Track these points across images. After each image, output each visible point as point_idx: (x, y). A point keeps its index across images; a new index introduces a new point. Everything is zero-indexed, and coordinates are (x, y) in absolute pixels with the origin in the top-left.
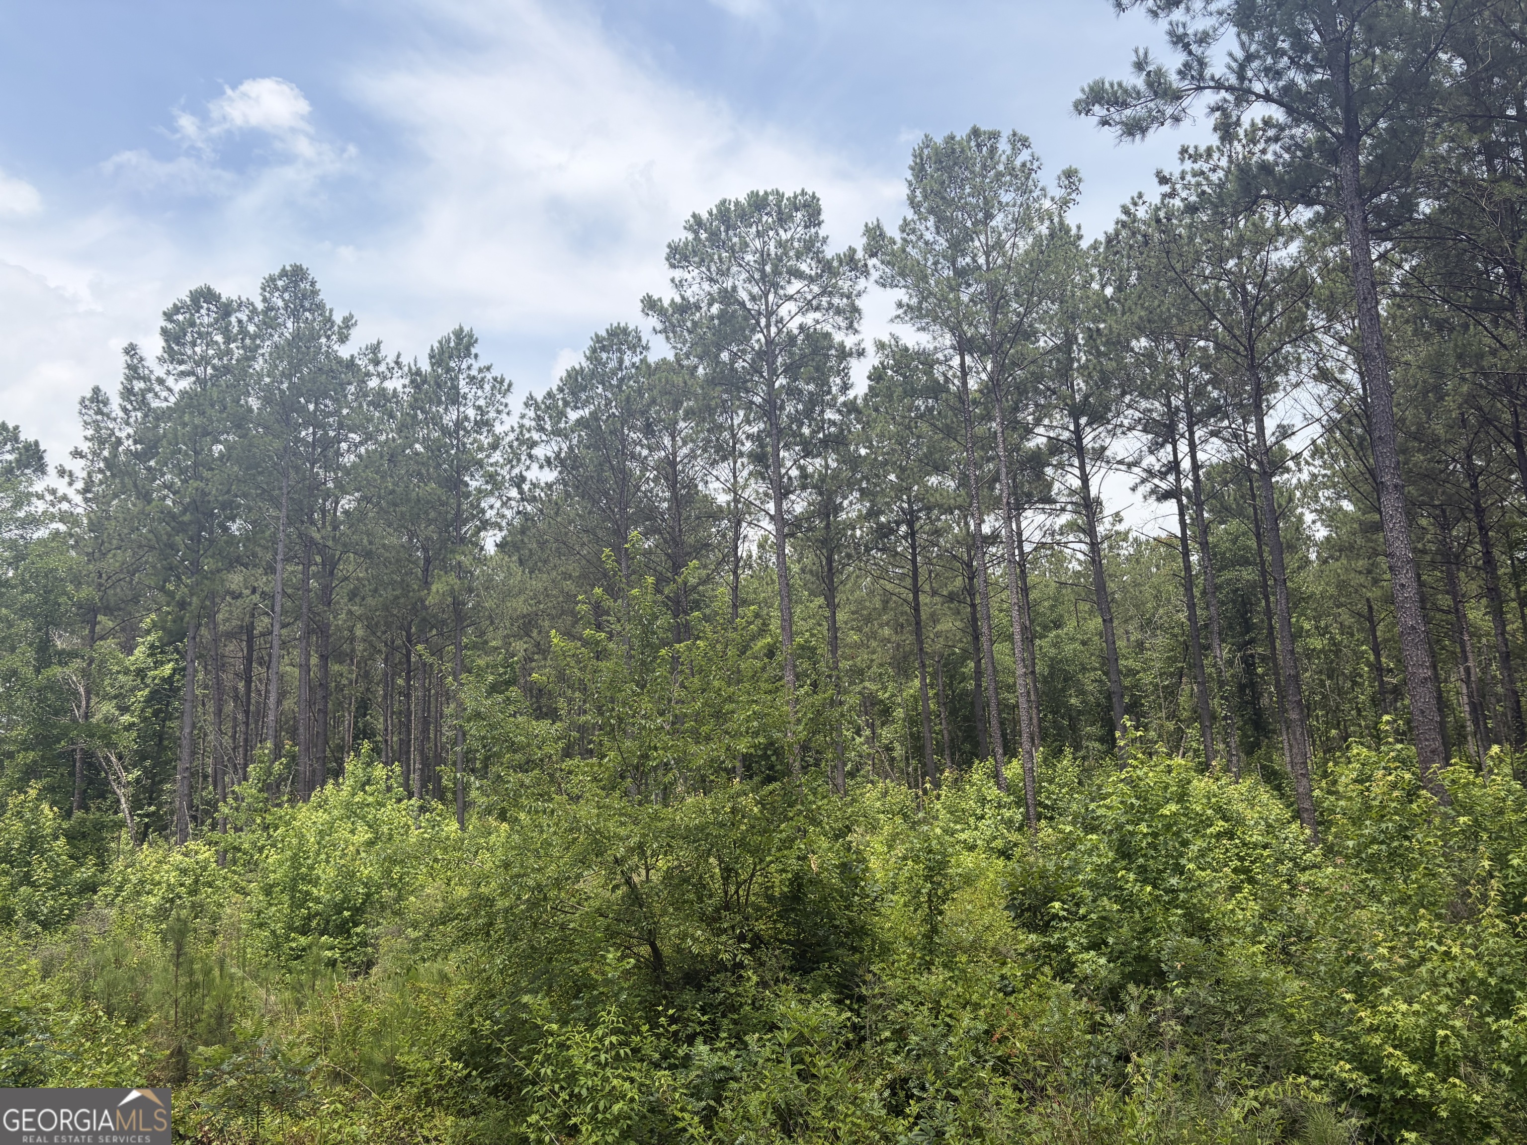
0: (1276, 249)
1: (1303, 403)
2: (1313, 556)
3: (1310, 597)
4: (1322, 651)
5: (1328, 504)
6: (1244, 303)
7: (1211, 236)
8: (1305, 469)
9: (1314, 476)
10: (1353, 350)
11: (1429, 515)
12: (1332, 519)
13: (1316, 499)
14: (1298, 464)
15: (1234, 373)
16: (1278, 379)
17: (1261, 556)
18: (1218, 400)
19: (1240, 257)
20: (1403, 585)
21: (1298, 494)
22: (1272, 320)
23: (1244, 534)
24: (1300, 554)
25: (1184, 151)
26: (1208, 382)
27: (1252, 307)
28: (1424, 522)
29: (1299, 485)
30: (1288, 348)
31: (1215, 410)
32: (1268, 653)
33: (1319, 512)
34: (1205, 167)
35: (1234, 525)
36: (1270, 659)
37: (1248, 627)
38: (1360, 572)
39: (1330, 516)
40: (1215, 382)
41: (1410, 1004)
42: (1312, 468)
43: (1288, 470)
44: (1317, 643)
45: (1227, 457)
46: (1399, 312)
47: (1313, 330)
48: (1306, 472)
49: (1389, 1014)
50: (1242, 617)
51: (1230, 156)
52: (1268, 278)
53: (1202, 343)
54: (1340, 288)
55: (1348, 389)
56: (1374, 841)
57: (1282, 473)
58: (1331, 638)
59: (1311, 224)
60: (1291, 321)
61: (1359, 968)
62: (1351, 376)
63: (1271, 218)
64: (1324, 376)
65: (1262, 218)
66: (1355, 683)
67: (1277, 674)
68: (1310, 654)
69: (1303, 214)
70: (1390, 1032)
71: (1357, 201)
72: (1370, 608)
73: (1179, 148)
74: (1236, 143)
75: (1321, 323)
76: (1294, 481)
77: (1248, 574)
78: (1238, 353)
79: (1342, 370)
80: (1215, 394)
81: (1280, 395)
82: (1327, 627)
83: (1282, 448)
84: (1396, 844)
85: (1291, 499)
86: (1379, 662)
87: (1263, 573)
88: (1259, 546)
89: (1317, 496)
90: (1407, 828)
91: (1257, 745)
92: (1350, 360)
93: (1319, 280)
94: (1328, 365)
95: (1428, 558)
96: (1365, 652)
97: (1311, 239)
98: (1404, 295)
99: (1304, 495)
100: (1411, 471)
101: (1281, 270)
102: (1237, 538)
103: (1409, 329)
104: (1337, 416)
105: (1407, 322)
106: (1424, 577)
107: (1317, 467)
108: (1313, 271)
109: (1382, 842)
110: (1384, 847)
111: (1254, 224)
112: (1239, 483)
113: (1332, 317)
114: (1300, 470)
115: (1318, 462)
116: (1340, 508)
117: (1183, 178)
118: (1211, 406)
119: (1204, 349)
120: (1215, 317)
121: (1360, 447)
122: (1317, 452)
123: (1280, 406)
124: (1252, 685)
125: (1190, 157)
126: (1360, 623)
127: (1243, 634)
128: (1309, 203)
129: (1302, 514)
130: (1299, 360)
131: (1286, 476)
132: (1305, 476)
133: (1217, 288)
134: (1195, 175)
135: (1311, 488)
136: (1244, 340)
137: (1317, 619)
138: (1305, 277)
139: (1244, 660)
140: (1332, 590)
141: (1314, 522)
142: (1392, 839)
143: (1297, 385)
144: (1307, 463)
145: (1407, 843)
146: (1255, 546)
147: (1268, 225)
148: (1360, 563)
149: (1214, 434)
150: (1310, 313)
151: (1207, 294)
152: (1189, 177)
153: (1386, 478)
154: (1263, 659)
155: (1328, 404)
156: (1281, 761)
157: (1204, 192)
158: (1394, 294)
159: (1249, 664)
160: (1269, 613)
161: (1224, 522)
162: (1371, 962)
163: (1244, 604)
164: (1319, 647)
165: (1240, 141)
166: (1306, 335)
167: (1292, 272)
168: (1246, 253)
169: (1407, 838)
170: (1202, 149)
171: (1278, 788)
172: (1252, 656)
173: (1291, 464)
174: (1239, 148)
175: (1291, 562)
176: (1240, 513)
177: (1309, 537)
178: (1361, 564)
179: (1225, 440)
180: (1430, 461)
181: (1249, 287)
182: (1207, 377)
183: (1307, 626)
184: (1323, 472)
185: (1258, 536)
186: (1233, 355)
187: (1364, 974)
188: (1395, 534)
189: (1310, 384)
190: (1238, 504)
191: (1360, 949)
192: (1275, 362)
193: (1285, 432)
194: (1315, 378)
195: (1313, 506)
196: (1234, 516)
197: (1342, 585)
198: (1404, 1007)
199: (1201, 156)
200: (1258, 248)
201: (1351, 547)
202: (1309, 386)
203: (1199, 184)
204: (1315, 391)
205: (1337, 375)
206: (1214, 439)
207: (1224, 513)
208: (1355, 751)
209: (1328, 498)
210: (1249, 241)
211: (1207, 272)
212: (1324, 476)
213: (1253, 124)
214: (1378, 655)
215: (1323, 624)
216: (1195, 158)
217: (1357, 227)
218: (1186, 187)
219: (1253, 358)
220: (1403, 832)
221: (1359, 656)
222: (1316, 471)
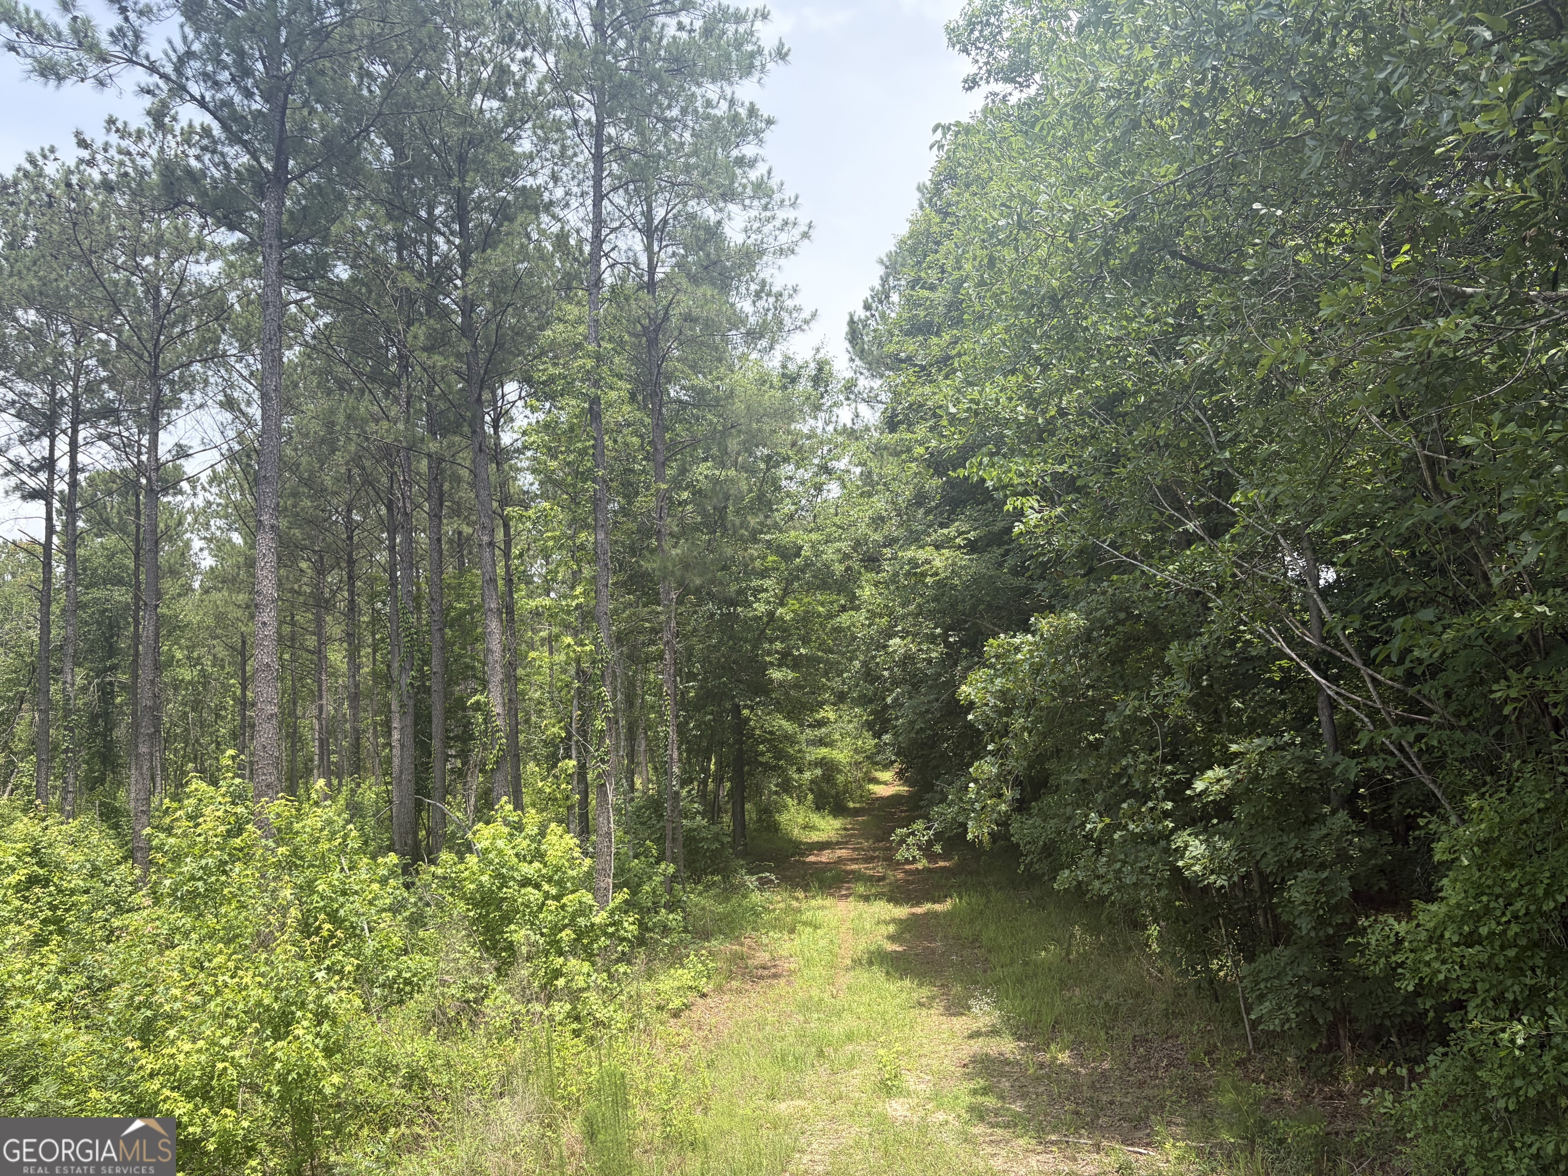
0: (197, 262)
1: (206, 426)
2: (196, 585)
3: (186, 626)
4: (190, 683)
5: (218, 533)
6: (155, 307)
7: (128, 223)
8: (201, 494)
9: (209, 503)
10: (260, 388)
11: (309, 560)
12: (219, 549)
13: (207, 526)
14: (194, 488)
15: (133, 377)
16: (184, 396)
17: (137, 578)
18: (113, 401)
19: (157, 257)
20: (264, 624)
21: (189, 518)
22: (184, 333)
23: (122, 552)
24: (182, 581)
25: (111, 121)
26: (103, 380)
27: (162, 316)
28: (304, 565)
29: (192, 510)
30: (197, 367)
31: (108, 412)
32: (129, 682)
33: (209, 540)
34: (133, 149)
35: (111, 540)
36: (131, 689)
37: (112, 651)
38: (239, 606)
39: (219, 546)
40: (112, 381)
41: (194, 1042)
42: (207, 495)
43: (181, 492)
44: (187, 674)
45: (116, 466)
46: (308, 362)
47: (224, 355)
48: (201, 497)
49: (172, 1056)
50: (106, 640)
51: (162, 148)
52: (185, 289)
53: (103, 336)
54: (257, 323)
55: (251, 424)
56: (193, 878)
57: (175, 494)
58: (202, 670)
59: (234, 249)
60: (204, 341)
61: (149, 1013)
62: (255, 412)
63: (196, 229)
64: (229, 404)
65: (186, 225)
66: (218, 716)
67: (135, 704)
68: (176, 685)
69: (227, 238)
70: (171, 1074)
71: (275, 243)
72: (244, 642)
73: (107, 118)
74: (170, 137)
75: (235, 351)
76: (188, 505)
77: (121, 595)
78: (141, 357)
79: (249, 404)
80: (111, 395)
81: (181, 412)
82: (199, 658)
83: (177, 468)
84: (213, 879)
85: (180, 523)
86: (244, 695)
87: (137, 598)
88: (137, 568)
89: (208, 524)
90: (226, 863)
91: (102, 780)
92: (256, 396)
93: (237, 307)
94: (236, 395)
95: (301, 599)
96: (233, 685)
97: (231, 265)
98: (314, 348)
99: (196, 520)
100: (298, 515)
101: (199, 285)
102: (113, 555)
103: (315, 380)
104: (237, 447)
105: (314, 373)
106: (297, 618)
107: (213, 495)
108: (232, 297)
109: (200, 879)
110: (200, 884)
111: (176, 228)
112: (124, 495)
113: (245, 348)
114: (195, 495)
115: (215, 490)
116: (230, 540)
117: (106, 150)
118: (104, 407)
119: (105, 344)
120: (119, 312)
121: (255, 481)
122: (215, 479)
123: (180, 422)
124: (106, 715)
125: (117, 131)
126: (232, 656)
127: (102, 660)
128: (232, 228)
129: (190, 540)
130: (206, 382)
131: (179, 498)
132: (199, 502)
133: (129, 283)
134: (120, 152)
135: (203, 515)
136: (150, 346)
137: (191, 648)
138: (223, 301)
139: (101, 687)
140: (210, 621)
141: (201, 550)
142: (211, 874)
143: (201, 406)
144: (204, 488)
145: (223, 878)
146: (132, 565)
147: (192, 235)
148: (241, 596)
149: (105, 437)
150: (224, 337)
151: (115, 283)
152: (113, 152)
153: (265, 518)
154: (123, 687)
155: (231, 434)
156: (126, 798)
157: (126, 174)
158: (306, 345)
159: (106, 693)
160: (136, 637)
161: (102, 536)
162: (161, 1005)
163: (111, 627)
164: (188, 678)
165: (174, 136)
166: (217, 358)
167: (211, 291)
168: (163, 255)
169: (225, 872)
170: (132, 128)
171: (116, 826)
172: (111, 684)
173: (185, 485)
174: (173, 144)
175: (169, 586)
176: (122, 529)
177: (194, 565)
178: (242, 598)
179: (115, 447)
180: (317, 508)
181: (164, 292)
182: (103, 374)
183: (179, 655)
184: (219, 501)
185: (137, 555)
186: (135, 358)
187: (155, 1018)
188: (265, 572)
189: (215, 409)
190: (121, 519)
191: (154, 993)
192: (181, 377)
193: (182, 452)
194: (221, 405)
195: (203, 533)
196: (114, 531)
197: (220, 618)
198: (187, 1047)
199: (130, 135)
200: (177, 254)
201: (234, 579)
202: (213, 411)
203: (122, 164)
204: (220, 418)
205: (243, 406)
206: (101, 443)
207: (102, 525)
208: (193, 787)
209: (219, 528)
210: (168, 243)
211: (119, 262)
212: (219, 505)
213: (191, 126)
214: (244, 688)
215: (195, 655)
216: (123, 133)
217: (273, 267)
218: (108, 161)
219: (156, 367)
220: (222, 868)
221: (226, 688)
222: (211, 499)
